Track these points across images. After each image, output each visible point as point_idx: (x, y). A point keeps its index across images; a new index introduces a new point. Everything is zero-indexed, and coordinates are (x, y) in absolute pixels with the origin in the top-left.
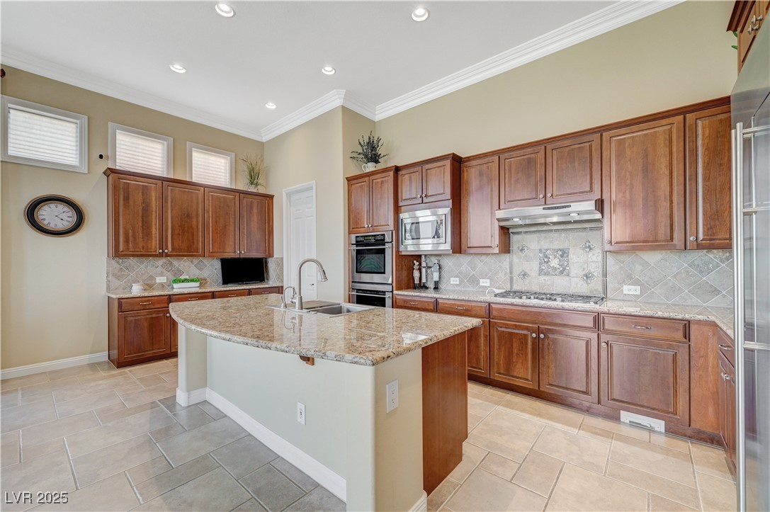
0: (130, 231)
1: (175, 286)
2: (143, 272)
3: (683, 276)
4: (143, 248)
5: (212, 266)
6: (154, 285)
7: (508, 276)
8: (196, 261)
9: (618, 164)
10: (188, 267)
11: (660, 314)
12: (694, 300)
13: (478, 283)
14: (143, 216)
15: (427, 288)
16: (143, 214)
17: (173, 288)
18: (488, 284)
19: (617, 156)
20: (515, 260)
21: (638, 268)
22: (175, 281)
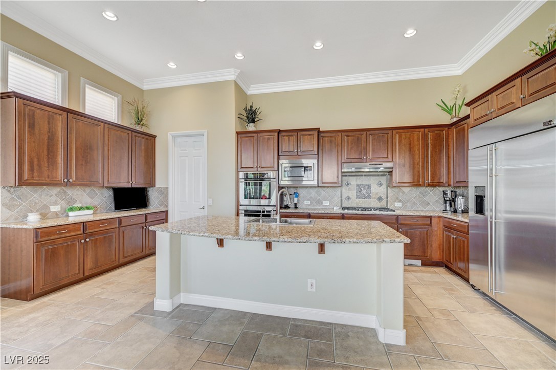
0: (35, 159)
1: (71, 214)
2: (37, 201)
3: (418, 198)
4: (48, 177)
5: (102, 194)
6: (48, 214)
7: (340, 199)
8: (88, 190)
9: (399, 146)
10: (81, 196)
11: (422, 214)
12: (422, 208)
13: (322, 204)
14: (48, 145)
15: (289, 208)
16: (48, 142)
17: (68, 216)
18: (328, 204)
19: (399, 143)
20: (344, 190)
21: (401, 194)
22: (72, 209)
